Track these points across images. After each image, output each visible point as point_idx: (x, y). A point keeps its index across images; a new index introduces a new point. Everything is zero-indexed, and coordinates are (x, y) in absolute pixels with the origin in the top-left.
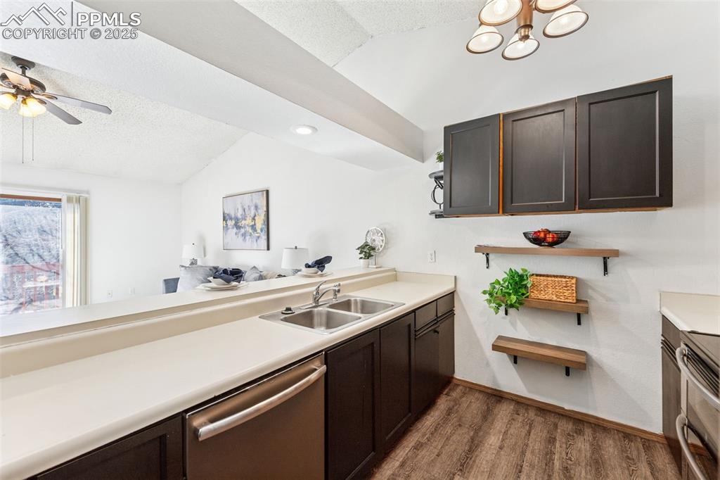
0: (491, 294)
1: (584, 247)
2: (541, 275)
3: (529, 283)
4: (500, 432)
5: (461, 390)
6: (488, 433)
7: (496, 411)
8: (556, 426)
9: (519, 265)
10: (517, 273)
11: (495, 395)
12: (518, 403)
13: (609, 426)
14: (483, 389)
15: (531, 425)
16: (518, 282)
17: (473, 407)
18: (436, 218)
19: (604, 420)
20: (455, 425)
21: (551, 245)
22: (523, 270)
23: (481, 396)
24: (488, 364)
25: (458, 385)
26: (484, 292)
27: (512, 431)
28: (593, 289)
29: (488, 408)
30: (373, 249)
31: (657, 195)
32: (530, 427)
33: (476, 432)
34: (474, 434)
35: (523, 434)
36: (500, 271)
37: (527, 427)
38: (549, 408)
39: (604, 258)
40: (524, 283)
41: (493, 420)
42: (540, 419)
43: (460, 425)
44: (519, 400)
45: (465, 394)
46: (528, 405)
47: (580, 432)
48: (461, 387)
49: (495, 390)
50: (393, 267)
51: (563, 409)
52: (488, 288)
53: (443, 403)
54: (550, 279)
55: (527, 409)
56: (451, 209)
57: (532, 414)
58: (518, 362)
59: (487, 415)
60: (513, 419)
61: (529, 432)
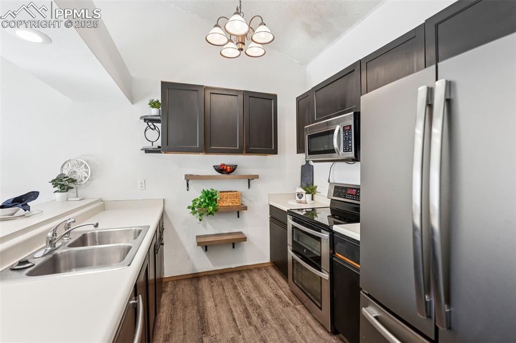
0: (193, 208)
1: (240, 174)
2: (223, 192)
3: (218, 198)
4: (210, 297)
5: (172, 284)
6: (204, 302)
7: (200, 287)
8: (232, 279)
9: (209, 186)
10: (208, 192)
11: (194, 278)
12: (208, 276)
13: (251, 267)
14: (185, 277)
15: (222, 284)
16: (210, 197)
17: (186, 291)
18: (146, 152)
19: (249, 266)
20: (182, 309)
21: (229, 173)
22: (211, 189)
23: (186, 282)
24: (189, 258)
25: (167, 282)
26: (189, 207)
27: (215, 293)
28: (244, 197)
29: (195, 287)
30: (74, 181)
31: (273, 148)
32: (222, 286)
33: (198, 304)
34: (197, 307)
35: (222, 291)
36: (197, 192)
37: (221, 287)
38: (225, 271)
39: (249, 180)
40: (215, 198)
41: (202, 292)
42: (223, 280)
43: (186, 307)
44: (209, 274)
45: (176, 285)
46: (214, 275)
47: (243, 277)
48: (170, 283)
49: (194, 274)
50: (100, 197)
51: (232, 268)
52: (191, 204)
53: (165, 300)
54: (228, 193)
55: (215, 277)
56: (168, 146)
57: (219, 279)
58: (208, 250)
59: (197, 292)
60: (212, 286)
61: (224, 289)
